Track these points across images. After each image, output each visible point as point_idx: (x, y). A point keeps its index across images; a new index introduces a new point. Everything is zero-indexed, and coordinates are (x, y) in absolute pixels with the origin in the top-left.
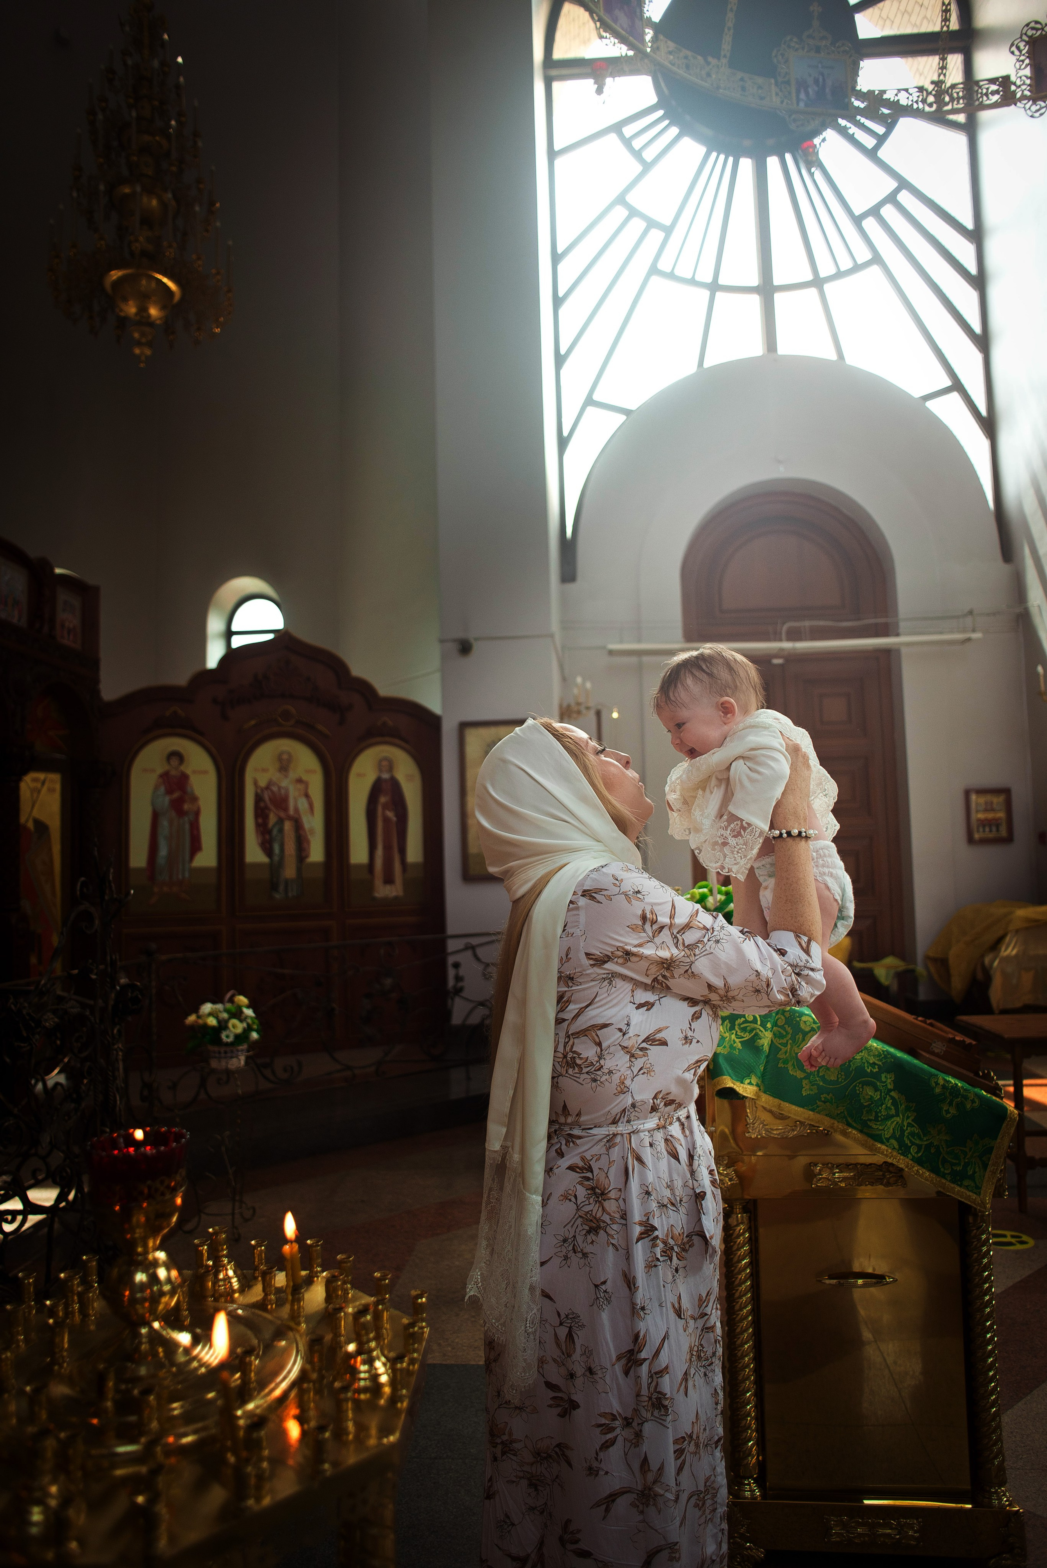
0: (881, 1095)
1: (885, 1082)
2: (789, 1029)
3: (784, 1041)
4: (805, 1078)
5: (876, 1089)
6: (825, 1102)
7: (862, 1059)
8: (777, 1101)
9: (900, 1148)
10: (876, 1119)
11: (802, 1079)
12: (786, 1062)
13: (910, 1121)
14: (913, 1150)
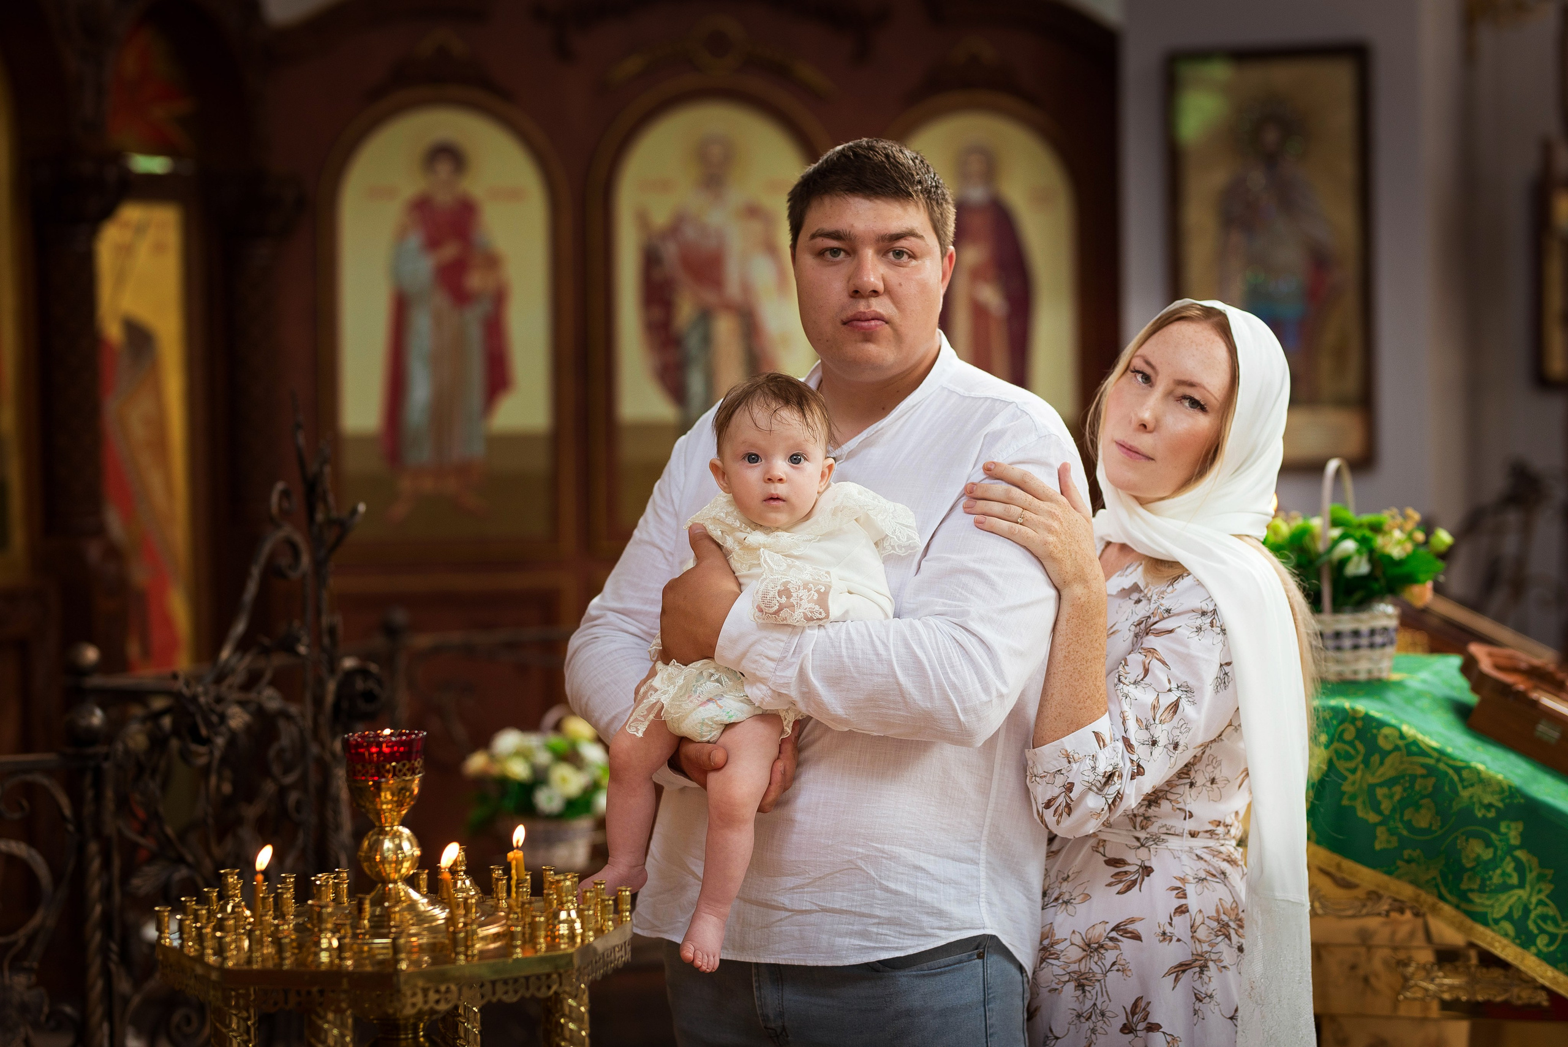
0: (1495, 853)
1: (1505, 834)
2: (1360, 747)
3: (1351, 765)
4: (1381, 823)
5: (1488, 844)
6: (1409, 862)
7: (1471, 797)
8: (1336, 858)
9: (1518, 936)
10: (1482, 890)
11: (1375, 825)
12: (1353, 797)
13: (1542, 896)
14: (1541, 941)
